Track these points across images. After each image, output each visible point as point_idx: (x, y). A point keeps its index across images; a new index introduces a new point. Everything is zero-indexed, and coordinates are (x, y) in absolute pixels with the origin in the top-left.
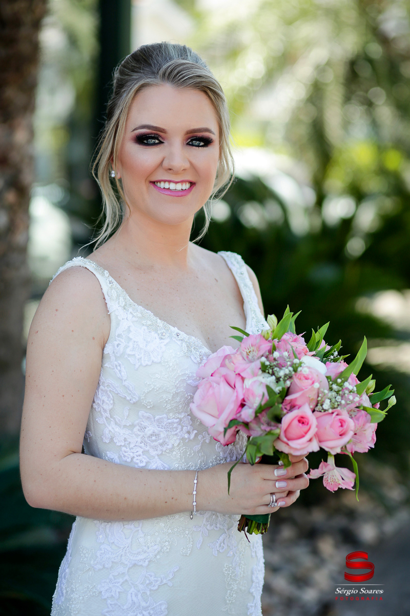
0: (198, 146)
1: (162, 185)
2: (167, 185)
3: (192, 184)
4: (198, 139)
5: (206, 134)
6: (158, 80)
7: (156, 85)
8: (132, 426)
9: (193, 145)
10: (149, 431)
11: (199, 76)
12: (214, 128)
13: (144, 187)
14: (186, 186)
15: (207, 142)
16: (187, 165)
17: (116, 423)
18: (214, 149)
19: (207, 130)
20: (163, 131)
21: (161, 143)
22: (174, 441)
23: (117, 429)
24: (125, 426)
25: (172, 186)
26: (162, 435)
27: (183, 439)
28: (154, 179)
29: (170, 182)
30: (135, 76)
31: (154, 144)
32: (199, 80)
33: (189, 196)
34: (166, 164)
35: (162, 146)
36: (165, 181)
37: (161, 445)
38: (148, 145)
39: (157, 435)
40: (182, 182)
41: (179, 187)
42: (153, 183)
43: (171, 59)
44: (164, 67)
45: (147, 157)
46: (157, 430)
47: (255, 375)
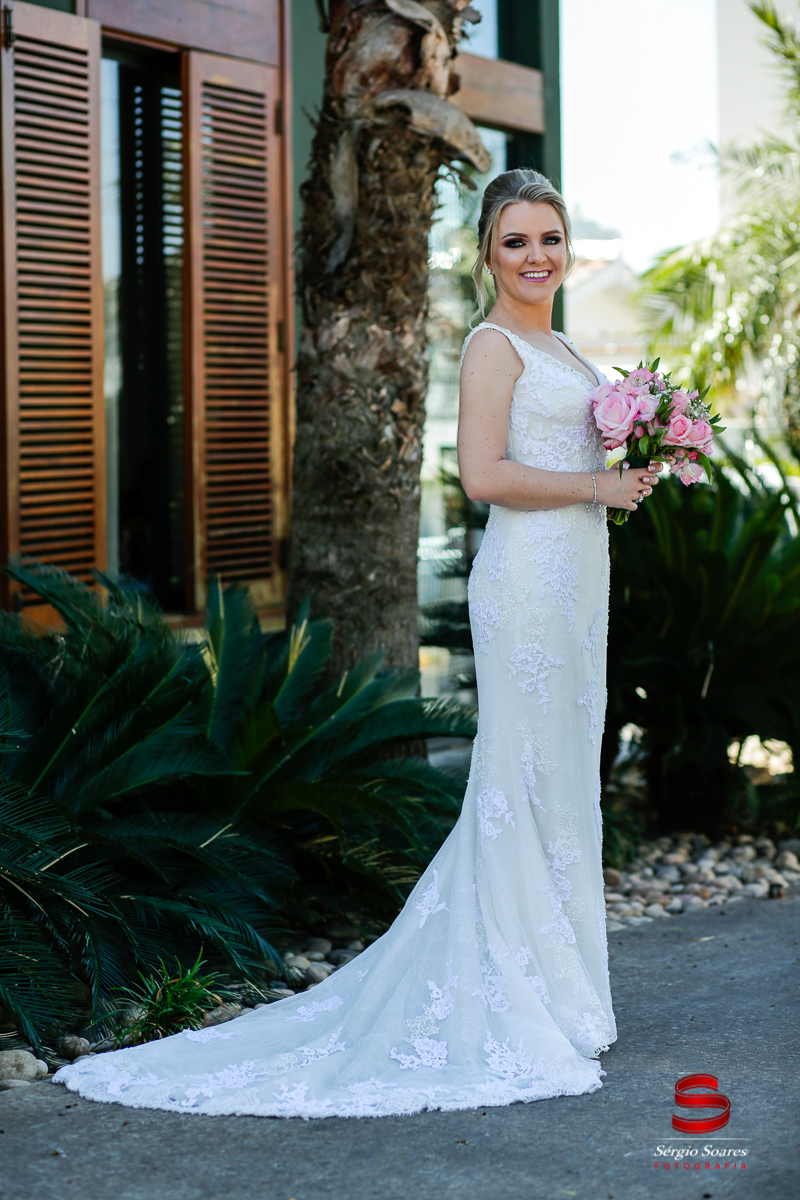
0: (551, 244)
1: (528, 275)
2: (532, 275)
3: (550, 272)
4: (550, 239)
5: (556, 234)
6: (517, 200)
7: (516, 203)
8: (546, 439)
9: (547, 244)
10: (559, 441)
11: (547, 193)
12: (561, 230)
13: (515, 278)
14: (546, 274)
15: (557, 240)
16: (545, 259)
17: (533, 438)
18: (561, 246)
19: (557, 232)
20: (525, 236)
21: (524, 245)
22: (576, 447)
23: (534, 443)
24: (540, 440)
25: (536, 275)
26: (569, 443)
27: (581, 446)
28: (522, 271)
29: (534, 272)
30: (499, 198)
31: (519, 246)
32: (546, 196)
33: (549, 281)
34: (530, 260)
35: (525, 247)
36: (530, 272)
37: (567, 450)
38: (515, 247)
39: (565, 443)
40: (542, 271)
41: (541, 275)
42: (522, 275)
43: (524, 183)
44: (521, 189)
45: (514, 257)
46: (565, 439)
47: (644, 394)
